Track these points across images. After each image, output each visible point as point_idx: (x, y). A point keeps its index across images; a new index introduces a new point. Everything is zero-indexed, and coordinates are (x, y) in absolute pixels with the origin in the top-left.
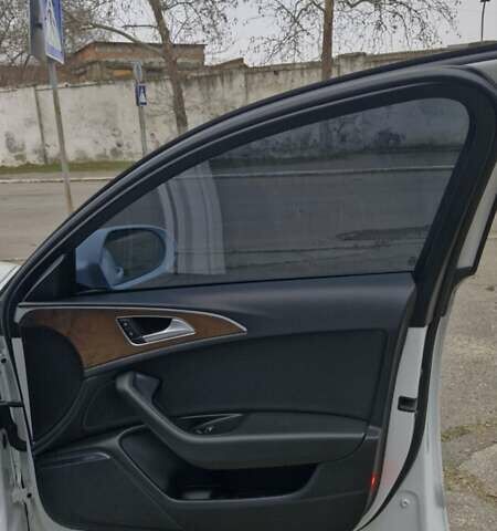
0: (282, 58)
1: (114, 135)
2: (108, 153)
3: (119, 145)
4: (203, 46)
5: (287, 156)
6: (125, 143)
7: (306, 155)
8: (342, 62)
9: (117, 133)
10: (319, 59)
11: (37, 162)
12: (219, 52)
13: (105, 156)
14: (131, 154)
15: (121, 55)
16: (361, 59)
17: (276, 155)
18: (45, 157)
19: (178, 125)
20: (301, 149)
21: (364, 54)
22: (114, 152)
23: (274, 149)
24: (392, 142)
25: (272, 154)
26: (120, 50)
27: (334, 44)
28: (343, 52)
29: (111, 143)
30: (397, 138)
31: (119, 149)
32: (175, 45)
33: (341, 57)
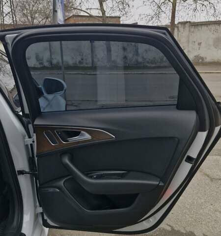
0: (152, 23)
1: (80, 55)
2: (77, 63)
3: (82, 59)
4: (120, 17)
5: (154, 65)
6: (85, 58)
7: (162, 65)
8: (180, 25)
9: (81, 54)
10: (169, 24)
11: (48, 66)
12: (126, 20)
13: (76, 64)
14: (87, 64)
15: (84, 21)
16: (188, 24)
17: (148, 65)
18: (51, 64)
19: (107, 52)
20: (160, 63)
21: (190, 22)
22: (80, 62)
23: (148, 62)
24: (200, 60)
25: (147, 64)
26: (84, 19)
27: (176, 18)
28: (180, 21)
29: (79, 59)
30: (202, 58)
31: (82, 61)
32: (107, 17)
33: (179, 23)
